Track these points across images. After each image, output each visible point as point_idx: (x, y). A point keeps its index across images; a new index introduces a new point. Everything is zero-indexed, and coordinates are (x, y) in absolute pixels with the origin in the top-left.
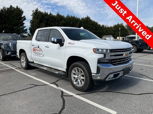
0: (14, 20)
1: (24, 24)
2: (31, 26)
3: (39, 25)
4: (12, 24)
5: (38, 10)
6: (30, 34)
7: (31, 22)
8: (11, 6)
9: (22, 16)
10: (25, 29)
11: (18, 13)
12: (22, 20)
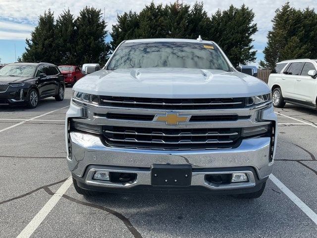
0: (233, 34)
1: (251, 41)
2: (270, 44)
3: (287, 41)
4: (228, 42)
5: (288, 7)
6: (265, 63)
7: (269, 36)
8: (232, 7)
9: (251, 25)
10: (251, 51)
11: (241, 18)
12: (249, 34)
